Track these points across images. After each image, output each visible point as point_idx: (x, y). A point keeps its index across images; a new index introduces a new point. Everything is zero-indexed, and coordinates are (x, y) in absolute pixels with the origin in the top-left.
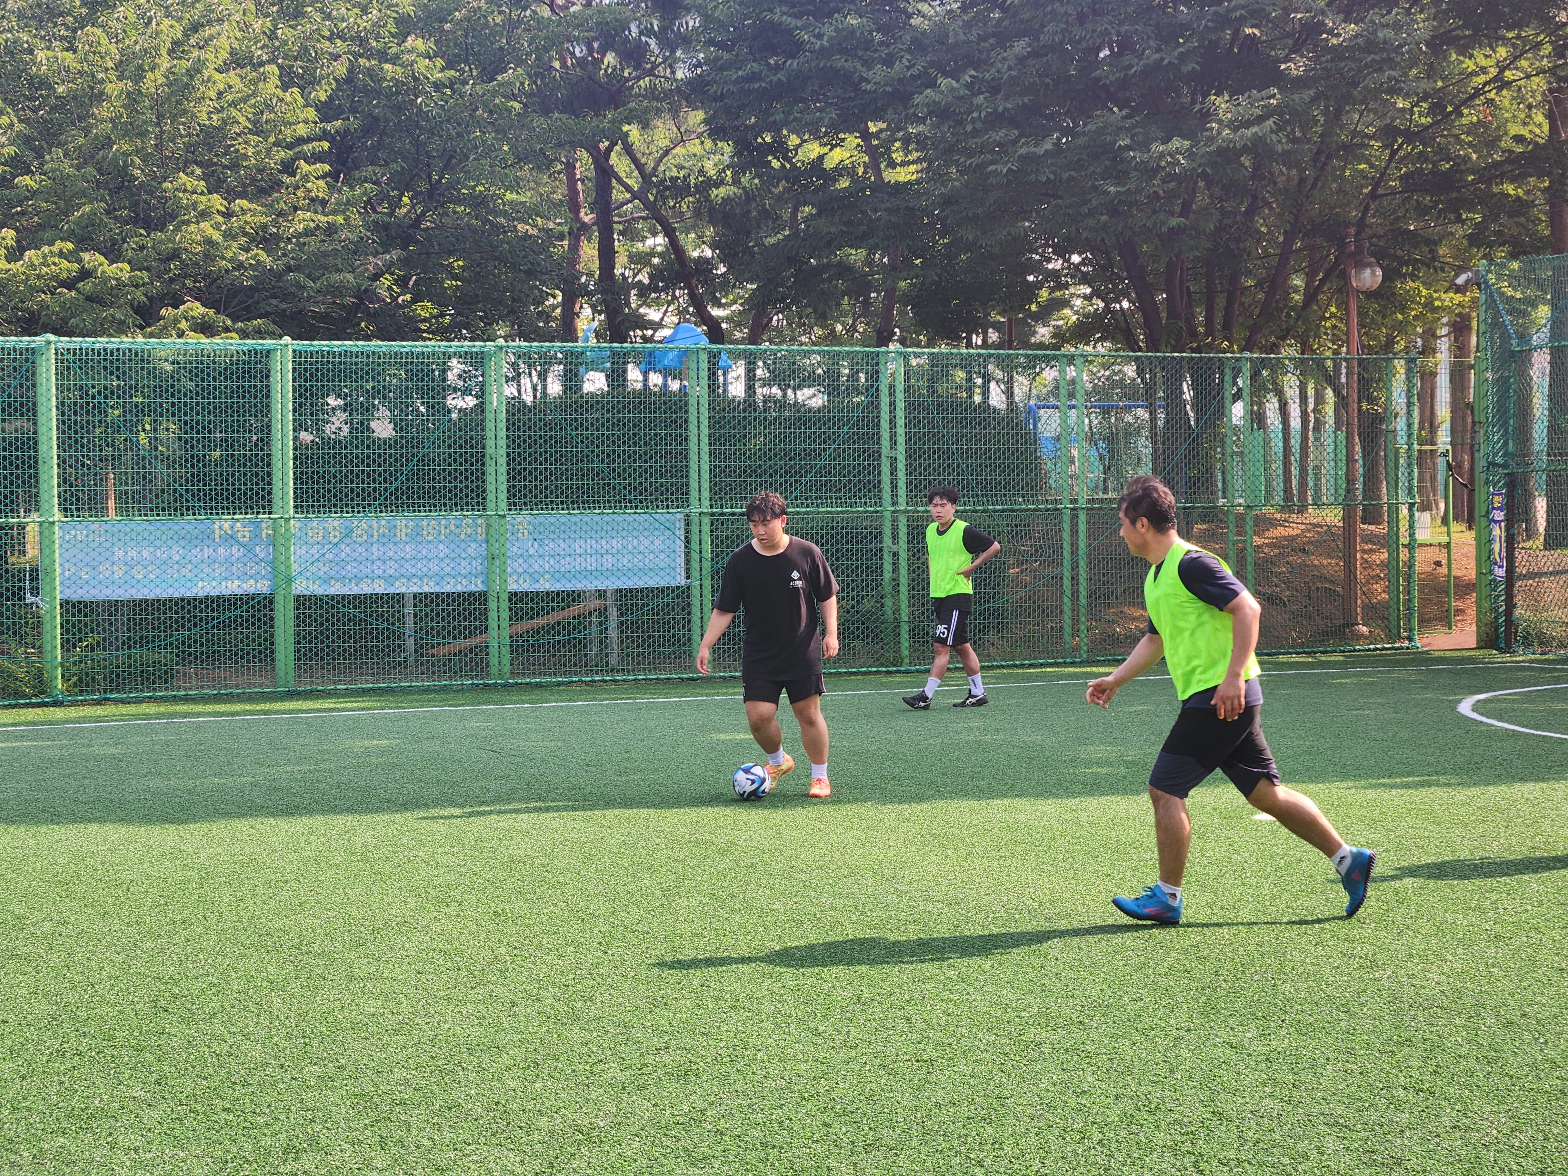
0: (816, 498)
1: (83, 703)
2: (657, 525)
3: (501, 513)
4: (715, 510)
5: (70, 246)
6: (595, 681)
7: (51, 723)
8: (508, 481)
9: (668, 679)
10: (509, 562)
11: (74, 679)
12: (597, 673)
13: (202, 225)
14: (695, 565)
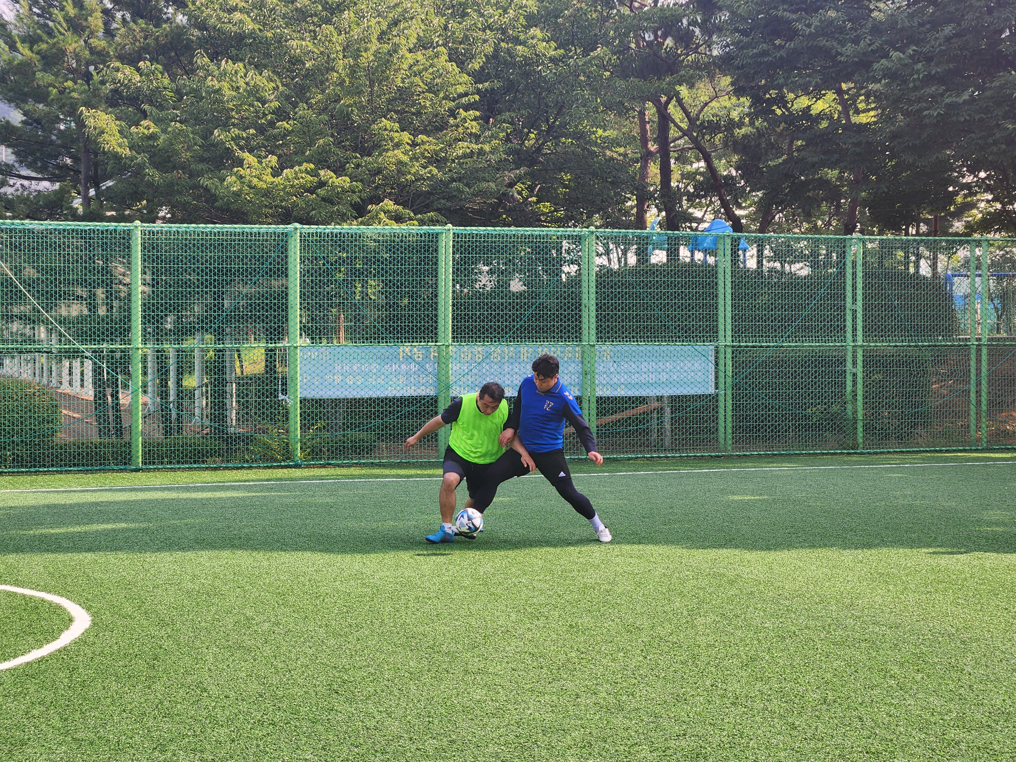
0: (802, 337)
1: (314, 466)
2: (697, 353)
3: (592, 343)
4: (735, 344)
5: (312, 166)
6: (653, 457)
7: (291, 479)
8: (597, 322)
9: (702, 456)
10: (597, 376)
11: (308, 450)
12: (655, 452)
13: (396, 152)
14: (721, 380)
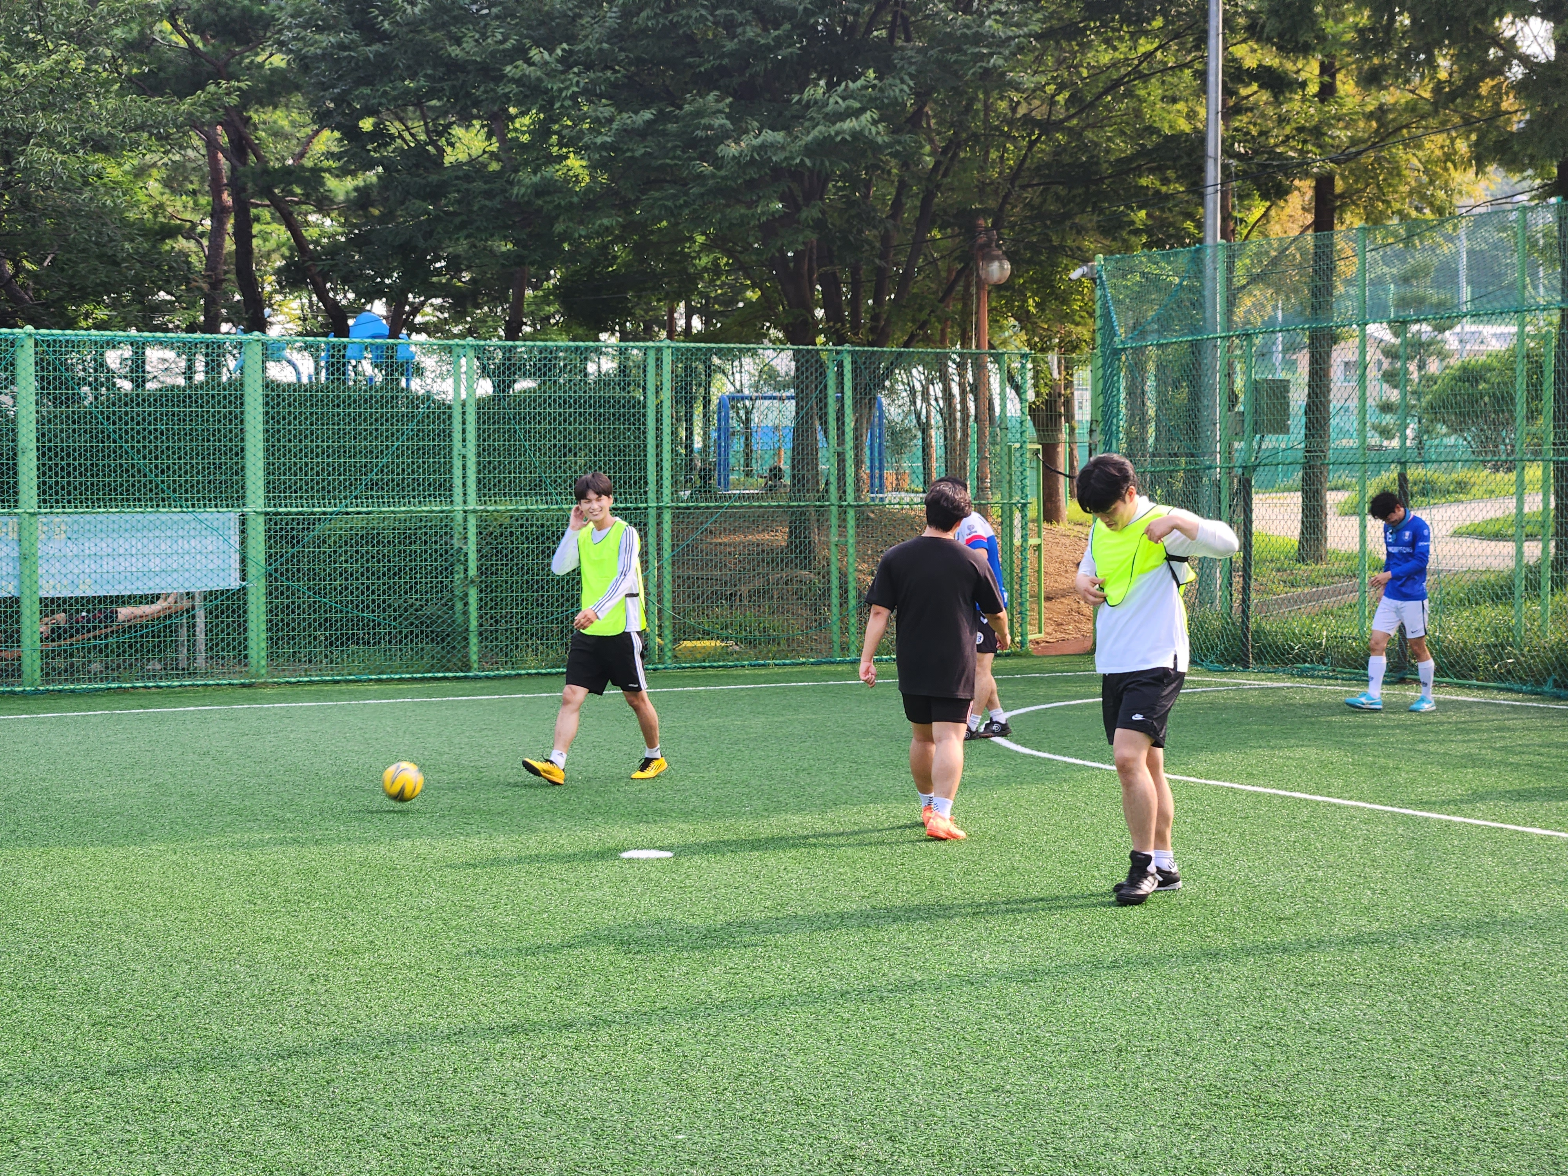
4: (269, 510)
8: (39, 477)
14: (250, 566)
